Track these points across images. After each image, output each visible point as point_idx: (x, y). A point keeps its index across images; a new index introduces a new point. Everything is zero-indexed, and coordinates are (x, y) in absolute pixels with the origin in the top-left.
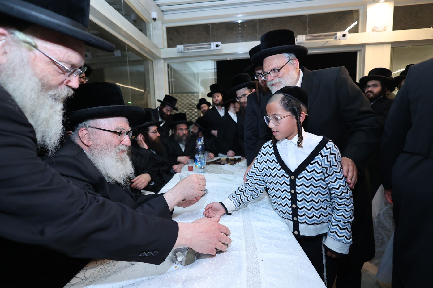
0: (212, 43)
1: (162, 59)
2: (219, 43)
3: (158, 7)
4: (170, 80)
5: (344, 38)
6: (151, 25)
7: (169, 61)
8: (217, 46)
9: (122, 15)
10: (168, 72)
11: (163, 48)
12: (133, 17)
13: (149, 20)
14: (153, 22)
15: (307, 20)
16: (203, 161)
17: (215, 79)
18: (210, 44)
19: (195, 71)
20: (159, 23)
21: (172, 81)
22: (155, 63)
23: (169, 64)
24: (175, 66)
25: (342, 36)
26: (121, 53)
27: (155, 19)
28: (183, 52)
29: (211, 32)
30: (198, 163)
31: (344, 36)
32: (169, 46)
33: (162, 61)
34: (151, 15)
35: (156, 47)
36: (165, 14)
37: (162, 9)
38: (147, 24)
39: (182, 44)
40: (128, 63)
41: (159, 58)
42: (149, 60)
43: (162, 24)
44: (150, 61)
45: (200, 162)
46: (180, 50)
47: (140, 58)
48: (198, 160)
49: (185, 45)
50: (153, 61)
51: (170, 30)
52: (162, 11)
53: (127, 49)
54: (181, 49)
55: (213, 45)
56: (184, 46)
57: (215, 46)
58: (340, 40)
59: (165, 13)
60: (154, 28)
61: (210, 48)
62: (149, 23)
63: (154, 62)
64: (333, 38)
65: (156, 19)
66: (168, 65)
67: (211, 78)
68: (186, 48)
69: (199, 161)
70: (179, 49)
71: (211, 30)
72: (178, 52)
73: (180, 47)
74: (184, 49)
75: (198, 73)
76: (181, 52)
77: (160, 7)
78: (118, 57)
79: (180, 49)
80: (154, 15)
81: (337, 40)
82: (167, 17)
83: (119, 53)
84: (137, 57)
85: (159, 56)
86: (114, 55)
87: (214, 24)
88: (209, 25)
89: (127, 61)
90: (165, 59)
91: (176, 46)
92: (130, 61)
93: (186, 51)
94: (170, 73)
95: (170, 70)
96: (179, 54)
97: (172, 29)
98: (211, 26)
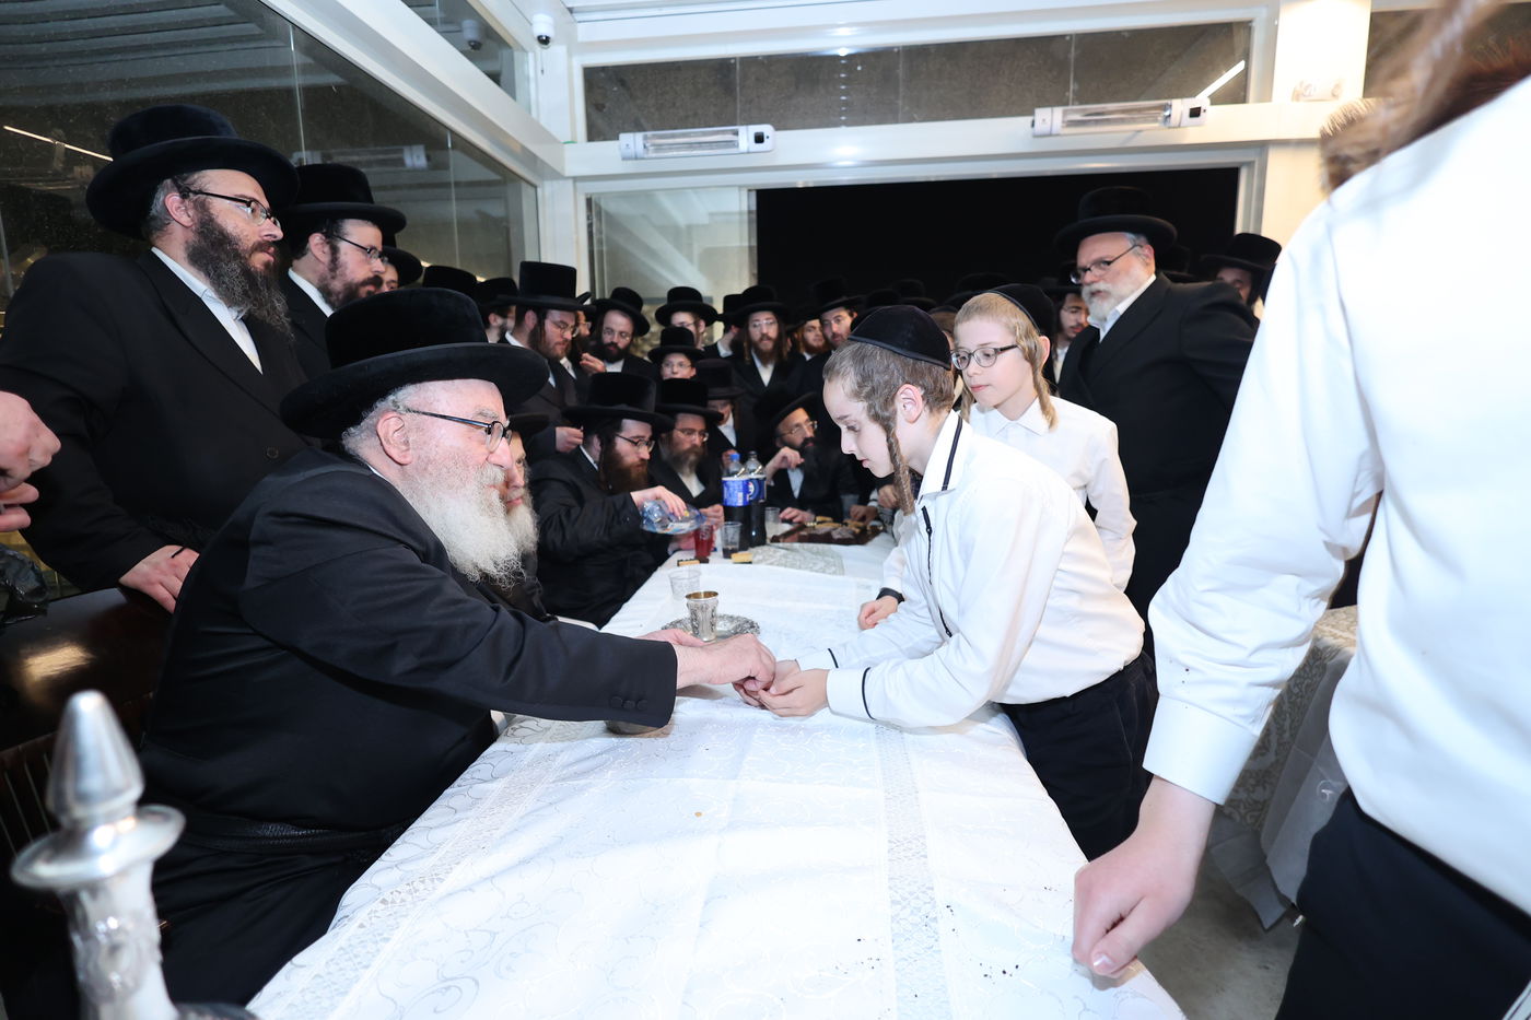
0: (742, 129)
1: (567, 178)
2: (766, 129)
4: (596, 251)
5: (1195, 120)
6: (531, 55)
7: (591, 188)
8: (759, 139)
9: (431, 22)
10: (590, 226)
11: (572, 142)
12: (470, 32)
13: (524, 43)
14: (538, 47)
15: (1072, 54)
17: (750, 248)
18: (736, 133)
20: (556, 50)
21: (601, 252)
22: (546, 191)
23: (594, 196)
24: (612, 205)
25: (1187, 113)
26: (428, 158)
27: (544, 41)
28: (642, 158)
29: (738, 90)
31: (1195, 113)
32: (594, 134)
33: (570, 182)
34: (531, 25)
35: (546, 137)
36: (580, 22)
37: (570, 6)
38: (517, 54)
39: (637, 127)
40: (453, 191)
41: (557, 176)
42: (524, 184)
43: (570, 55)
44: (525, 187)
46: (631, 152)
47: (493, 176)
49: (649, 134)
50: (535, 187)
51: (594, 77)
52: (570, 11)
53: (450, 145)
54: (635, 146)
55: (746, 134)
56: (645, 138)
57: (752, 139)
58: (1179, 126)
59: (578, 17)
60: (542, 71)
61: (736, 144)
62: (525, 53)
63: (539, 190)
64: (1156, 121)
65: (547, 38)
66: (589, 202)
67: (738, 244)
68: (653, 145)
70: (627, 145)
71: (738, 79)
72: (624, 158)
73: (632, 141)
74: (645, 147)
76: (636, 158)
78: (415, 170)
79: (631, 145)
80: (543, 26)
81: (1170, 128)
82: (584, 32)
83: (418, 158)
84: (482, 173)
85: (558, 169)
86: (401, 162)
87: (750, 62)
88: (733, 61)
89: (446, 185)
90: (575, 179)
91: (617, 137)
92: (458, 185)
93: (651, 155)
94: (595, 228)
95: (594, 219)
96: (629, 163)
97: (602, 75)
98: (738, 66)
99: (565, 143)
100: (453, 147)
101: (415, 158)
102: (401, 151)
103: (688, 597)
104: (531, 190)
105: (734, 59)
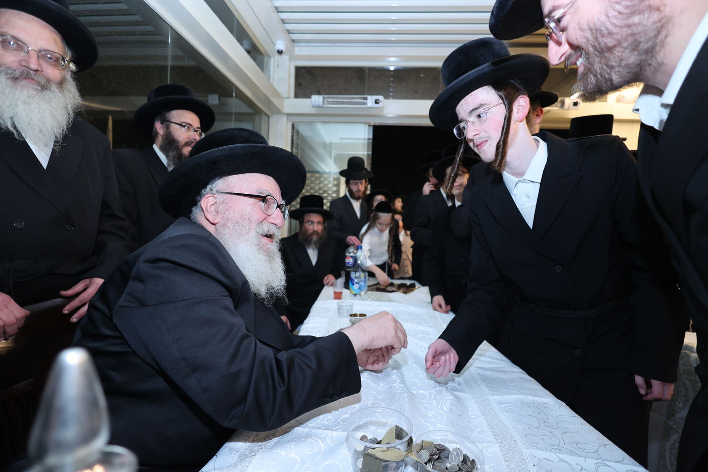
0: (369, 97)
1: (285, 114)
2: (381, 98)
3: (288, 34)
5: (575, 107)
6: (272, 59)
7: (295, 119)
8: (377, 102)
10: (292, 136)
11: (288, 98)
13: (270, 53)
14: (277, 56)
18: (366, 99)
19: (327, 140)
20: (285, 58)
22: (273, 119)
23: (295, 124)
24: (304, 129)
25: (572, 104)
26: (219, 100)
27: (280, 52)
28: (321, 107)
29: (366, 81)
30: (355, 285)
31: (576, 104)
32: (296, 96)
33: (285, 117)
34: (274, 45)
35: (278, 95)
36: (297, 46)
37: (293, 38)
38: (266, 58)
39: (319, 93)
40: (233, 116)
41: (279, 112)
43: (290, 60)
44: (264, 117)
45: (358, 285)
46: (316, 104)
47: (249, 110)
49: (326, 96)
50: (269, 117)
51: (300, 71)
52: (293, 41)
53: (234, 95)
54: (319, 101)
55: (371, 100)
56: (324, 98)
57: (374, 102)
58: (568, 109)
59: (296, 44)
60: (278, 66)
61: (366, 104)
62: (269, 56)
63: (271, 119)
64: (557, 107)
65: (282, 51)
66: (293, 126)
68: (327, 101)
70: (315, 101)
71: (366, 76)
72: (313, 106)
73: (317, 99)
74: (323, 102)
75: (331, 144)
76: (318, 107)
77: (291, 35)
79: (317, 101)
80: (280, 45)
81: (564, 110)
82: (298, 50)
83: (215, 100)
84: (245, 109)
85: (281, 109)
87: (372, 69)
88: (364, 69)
89: (231, 114)
90: (289, 115)
91: (310, 97)
92: (236, 114)
93: (326, 106)
94: (294, 138)
95: (295, 134)
96: (314, 109)
97: (303, 71)
98: (367, 71)
99: (285, 98)
100: (236, 96)
101: (213, 99)
102: (207, 97)
104: (267, 118)
105: (366, 68)
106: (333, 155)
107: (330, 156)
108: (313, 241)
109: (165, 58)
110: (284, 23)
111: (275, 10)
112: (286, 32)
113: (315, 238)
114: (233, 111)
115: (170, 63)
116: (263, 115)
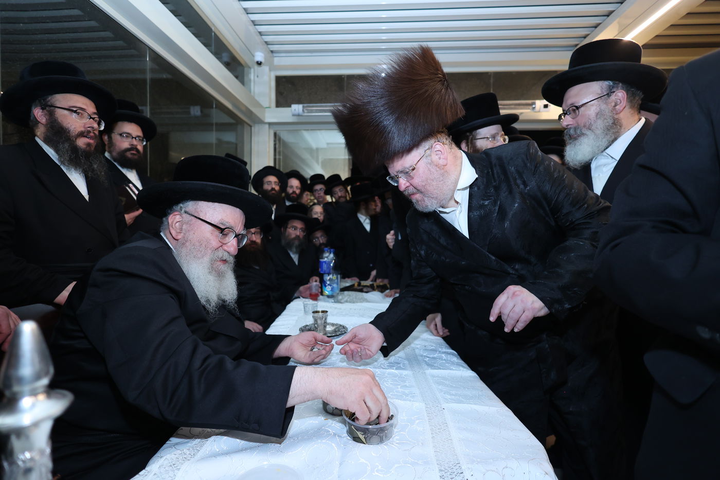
1: (266, 123)
3: (266, 45)
4: (277, 157)
5: (546, 109)
6: (252, 70)
7: (277, 128)
9: (212, 52)
10: (275, 145)
11: (269, 107)
12: (226, 58)
13: (250, 64)
14: (256, 67)
15: (492, 81)
16: (335, 285)
17: (349, 159)
19: (314, 145)
20: (265, 68)
21: (280, 159)
22: (255, 129)
23: (278, 132)
24: (286, 137)
25: (543, 106)
26: (202, 111)
27: (259, 64)
28: (302, 116)
29: (345, 88)
31: (546, 107)
32: (278, 105)
33: (267, 126)
34: (254, 56)
35: (258, 105)
36: (276, 57)
37: (271, 49)
38: (246, 69)
39: (299, 102)
40: (214, 127)
41: (261, 122)
42: (245, 125)
43: (270, 70)
44: (246, 127)
45: (330, 287)
46: (296, 112)
47: (232, 121)
48: (328, 283)
49: (305, 105)
50: (251, 126)
51: (280, 81)
52: (272, 52)
53: (214, 106)
54: (298, 110)
56: (303, 107)
58: (539, 111)
59: (275, 55)
60: (258, 76)
62: (250, 68)
63: (253, 128)
64: (529, 109)
65: (261, 62)
66: (275, 134)
67: (343, 157)
68: (307, 110)
69: (328, 285)
70: (295, 110)
71: (345, 84)
72: (294, 115)
73: (297, 108)
74: (303, 111)
75: (317, 149)
76: (299, 115)
77: (269, 46)
78: (196, 117)
79: (297, 110)
80: (259, 56)
81: (535, 112)
82: (277, 61)
83: (197, 112)
84: (227, 119)
85: (263, 119)
86: (189, 113)
87: (350, 77)
88: (343, 77)
89: (212, 124)
90: (270, 124)
91: (290, 106)
92: (217, 124)
93: (306, 114)
94: (277, 146)
95: (277, 142)
96: (295, 117)
97: (284, 80)
98: (345, 79)
99: (266, 108)
100: (216, 108)
101: (196, 111)
102: (189, 108)
103: (314, 312)
104: (249, 128)
105: (344, 75)
106: (320, 161)
107: (317, 161)
108: (295, 245)
109: (143, 71)
110: (261, 35)
111: (252, 24)
112: (264, 43)
113: (297, 243)
114: (214, 121)
115: (148, 76)
116: (246, 126)
